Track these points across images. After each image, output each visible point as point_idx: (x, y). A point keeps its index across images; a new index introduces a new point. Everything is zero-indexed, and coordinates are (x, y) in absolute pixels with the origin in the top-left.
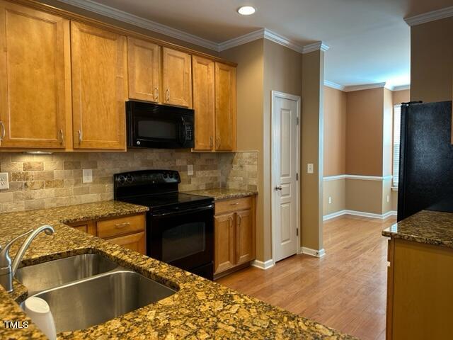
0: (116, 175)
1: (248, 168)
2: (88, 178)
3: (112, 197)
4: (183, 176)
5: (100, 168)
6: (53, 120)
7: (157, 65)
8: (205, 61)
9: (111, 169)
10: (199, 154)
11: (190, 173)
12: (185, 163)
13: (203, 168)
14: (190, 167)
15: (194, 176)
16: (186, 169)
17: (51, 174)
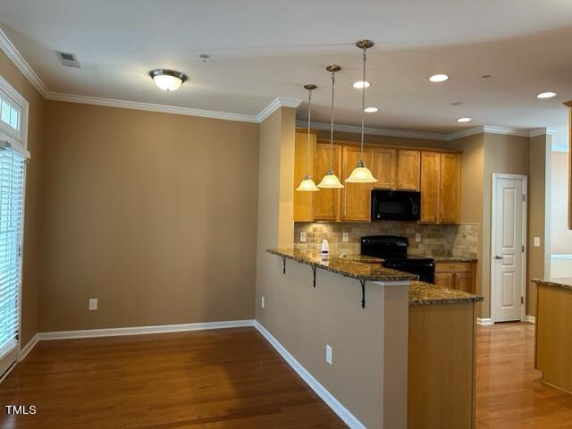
0: (363, 238)
1: (470, 238)
2: (345, 239)
3: (359, 252)
4: (411, 241)
5: (353, 232)
6: (331, 204)
7: (393, 163)
8: (432, 154)
9: (360, 233)
10: (425, 225)
11: (418, 240)
12: (413, 232)
13: (429, 237)
14: (418, 235)
15: (421, 242)
16: (414, 237)
17: (326, 235)
